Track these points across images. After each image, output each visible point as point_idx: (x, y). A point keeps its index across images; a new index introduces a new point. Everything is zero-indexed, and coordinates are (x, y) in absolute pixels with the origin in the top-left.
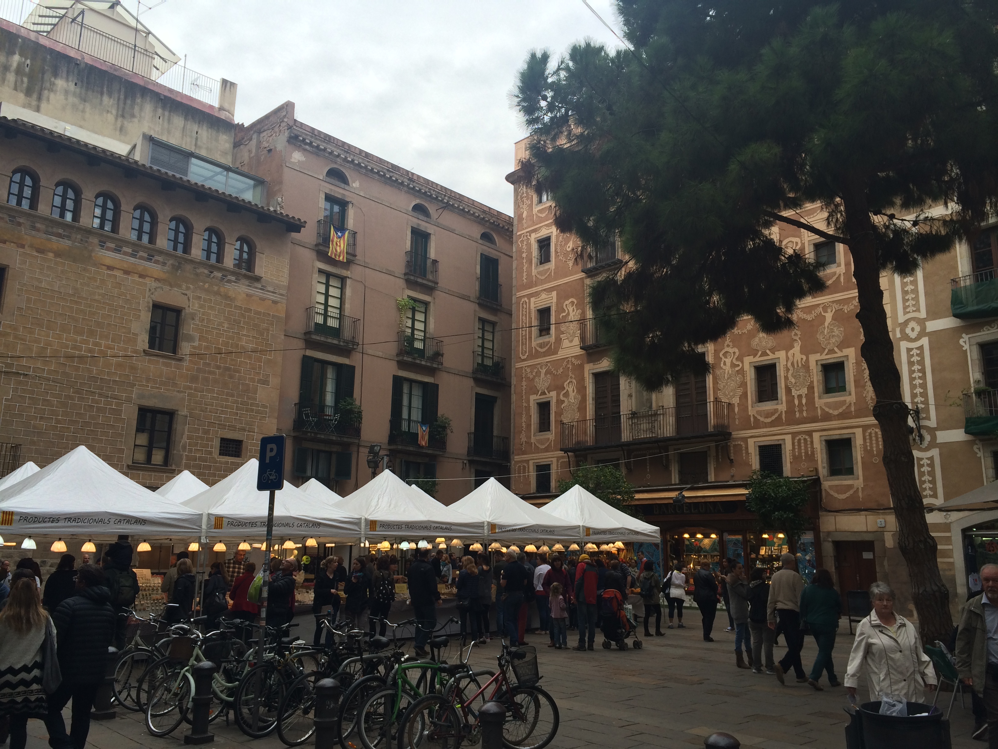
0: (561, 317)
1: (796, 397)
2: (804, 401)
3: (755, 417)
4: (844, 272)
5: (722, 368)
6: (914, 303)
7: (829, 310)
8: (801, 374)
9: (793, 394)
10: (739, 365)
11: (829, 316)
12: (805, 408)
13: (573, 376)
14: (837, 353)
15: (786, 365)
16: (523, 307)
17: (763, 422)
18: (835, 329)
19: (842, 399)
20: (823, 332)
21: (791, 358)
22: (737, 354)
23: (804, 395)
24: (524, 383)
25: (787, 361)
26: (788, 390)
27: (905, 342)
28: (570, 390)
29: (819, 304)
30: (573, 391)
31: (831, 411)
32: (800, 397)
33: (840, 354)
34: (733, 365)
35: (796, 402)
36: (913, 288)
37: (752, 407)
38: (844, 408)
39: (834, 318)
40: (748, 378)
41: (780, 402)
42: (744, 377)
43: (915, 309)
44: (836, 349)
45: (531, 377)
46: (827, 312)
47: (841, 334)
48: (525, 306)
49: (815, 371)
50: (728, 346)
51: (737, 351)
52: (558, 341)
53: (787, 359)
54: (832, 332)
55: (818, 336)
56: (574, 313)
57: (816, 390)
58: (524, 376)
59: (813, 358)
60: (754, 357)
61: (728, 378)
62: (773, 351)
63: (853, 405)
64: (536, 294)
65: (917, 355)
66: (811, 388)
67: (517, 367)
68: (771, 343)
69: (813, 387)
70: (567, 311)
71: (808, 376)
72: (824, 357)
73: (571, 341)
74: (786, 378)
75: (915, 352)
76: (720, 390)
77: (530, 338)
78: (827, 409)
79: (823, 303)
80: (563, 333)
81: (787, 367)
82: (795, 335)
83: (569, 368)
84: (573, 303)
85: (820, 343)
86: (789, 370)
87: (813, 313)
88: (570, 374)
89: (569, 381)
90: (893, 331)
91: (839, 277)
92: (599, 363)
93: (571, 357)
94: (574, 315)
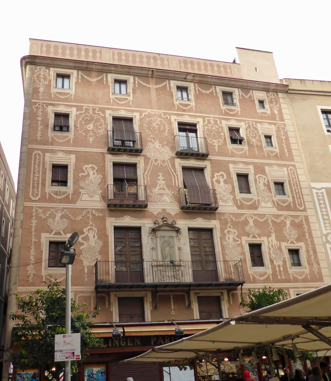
0: (80, 175)
1: (277, 266)
2: (282, 269)
3: (253, 276)
4: (292, 201)
5: (226, 240)
6: (329, 225)
7: (288, 219)
8: (278, 252)
9: (275, 264)
10: (238, 241)
11: (288, 222)
12: (283, 273)
13: (94, 225)
14: (295, 244)
15: (269, 246)
16: (35, 158)
17: (258, 279)
18: (293, 230)
19: (302, 270)
20: (286, 231)
21: (271, 242)
22: (237, 233)
23: (281, 266)
24: (34, 222)
25: (269, 244)
26: (272, 261)
27: (328, 244)
28: (91, 235)
29: (281, 215)
30: (94, 237)
31: (298, 277)
32: (279, 266)
33: (297, 245)
34: (235, 240)
35: (277, 269)
36: (327, 218)
37: (250, 269)
38: (304, 276)
39: (291, 224)
40: (246, 250)
41: (268, 268)
42: (243, 249)
43: (330, 228)
44: (294, 241)
45: (44, 217)
47: (296, 234)
48: (38, 157)
49: (285, 252)
50: (230, 227)
51: (236, 231)
52: (77, 194)
53: (268, 242)
54: (291, 232)
55: (284, 232)
56: (95, 176)
57: (287, 263)
58: (34, 214)
59: (284, 244)
60: (248, 238)
61: (232, 248)
62: (260, 236)
63: (308, 274)
64: (52, 151)
66: (284, 262)
67: (24, 205)
68: (257, 231)
69: (286, 262)
70: (87, 173)
71: (282, 254)
72: (289, 245)
73: (92, 197)
74: (269, 254)
76: (227, 255)
77: (44, 184)
78: (296, 276)
79: (284, 215)
80: (82, 188)
81: (269, 247)
82: (271, 229)
83: (89, 217)
84: (93, 168)
85: (286, 237)
86: (270, 249)
87: (279, 219)
88: (91, 223)
89: (88, 228)
90: (321, 237)
91: (290, 203)
92: (122, 219)
93: (92, 209)
94: (94, 178)
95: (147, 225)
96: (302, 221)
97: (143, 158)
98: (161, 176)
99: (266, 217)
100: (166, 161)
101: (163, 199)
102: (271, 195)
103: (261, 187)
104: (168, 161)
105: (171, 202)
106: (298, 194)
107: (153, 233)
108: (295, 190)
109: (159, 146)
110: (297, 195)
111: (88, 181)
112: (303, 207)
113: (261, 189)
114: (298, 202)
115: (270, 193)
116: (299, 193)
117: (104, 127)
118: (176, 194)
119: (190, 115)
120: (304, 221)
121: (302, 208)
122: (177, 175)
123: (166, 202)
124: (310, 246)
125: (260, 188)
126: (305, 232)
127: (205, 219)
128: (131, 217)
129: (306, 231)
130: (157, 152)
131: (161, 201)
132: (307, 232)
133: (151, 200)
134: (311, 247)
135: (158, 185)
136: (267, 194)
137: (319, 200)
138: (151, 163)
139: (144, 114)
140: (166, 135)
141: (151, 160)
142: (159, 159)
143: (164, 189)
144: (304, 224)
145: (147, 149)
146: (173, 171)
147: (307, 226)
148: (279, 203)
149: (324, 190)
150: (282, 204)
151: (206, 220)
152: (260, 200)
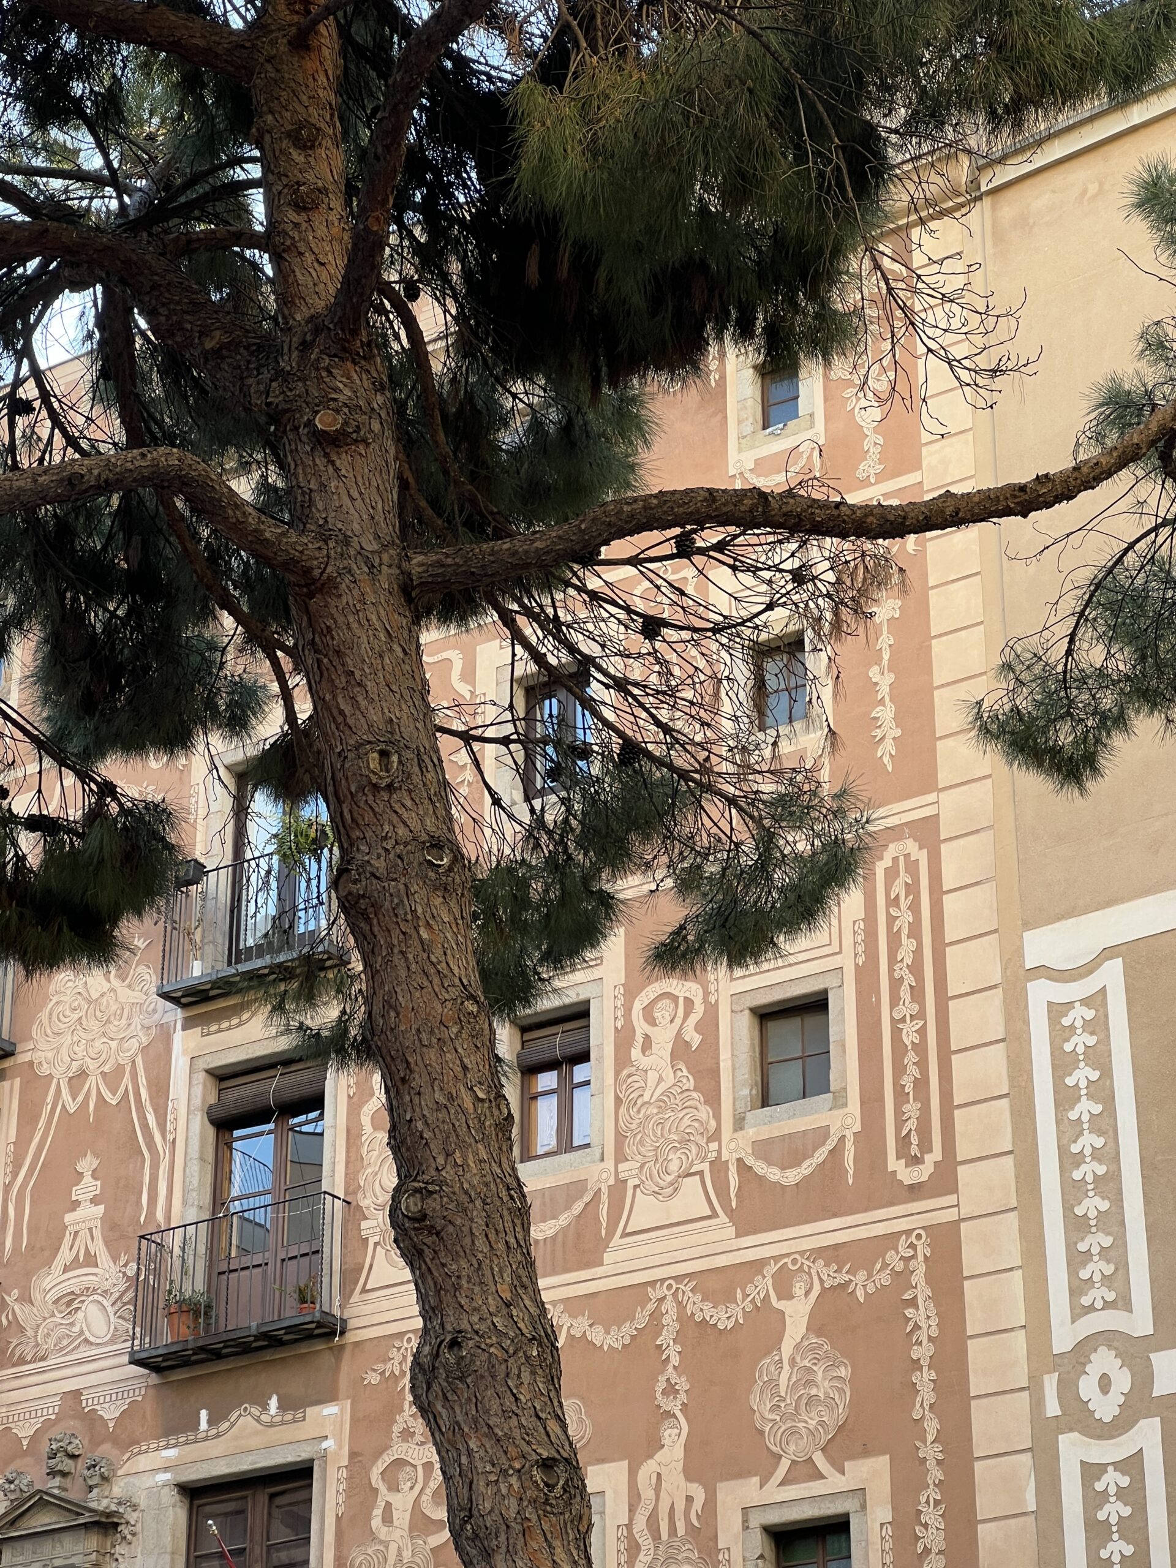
4: (857, 1127)
5: (373, 1537)
6: (1109, 1270)
7: (799, 1289)
14: (822, 1477)
15: (629, 1526)
18: (819, 1372)
20: (773, 1383)
21: (647, 1494)
25: (632, 1510)
27: (1075, 1435)
29: (758, 1265)
33: (835, 1482)
36: (1104, 1205)
39: (817, 1325)
43: (1111, 1296)
44: (819, 1459)
46: (791, 1297)
47: (841, 1391)
49: (737, 1555)
50: (407, 1434)
53: (634, 1499)
54: (811, 1383)
55: (754, 1400)
59: (735, 1498)
65: (1121, 1494)
72: (775, 1493)
75: (1112, 1480)
79: (777, 1259)
81: (630, 1536)
82: (671, 1390)
85: (762, 1433)
86: (638, 1547)
87: (739, 1296)
90: (1034, 1388)
91: (836, 1152)
96: (902, 1278)
97: (16, 1086)
98: (88, 1179)
99: (651, 1307)
101: (76, 1329)
102: (713, 1123)
103: (652, 1076)
104: (139, 1060)
105: (114, 1339)
106: (911, 1057)
108: (896, 1033)
110: (899, 1069)
112: (936, 1154)
113: (646, 1098)
114: (900, 1122)
115: (705, 1112)
116: (921, 1048)
120: (919, 1277)
121: (923, 1173)
122: (172, 1148)
123: (86, 1341)
124: (936, 1474)
125: (643, 1088)
126: (916, 1364)
129: (923, 1352)
130: (91, 1023)
131: (65, 1342)
132: (925, 1363)
134: (939, 1485)
135: (67, 1240)
136: (686, 1122)
137: (1062, 1064)
138: (53, 1110)
141: (55, 1081)
142: (92, 1065)
143: (91, 1260)
144: (913, 1303)
145: (46, 1021)
146: (151, 1119)
147: (932, 1313)
148: (760, 1168)
149: (1112, 975)
150: (774, 1174)
151: (277, 1418)
152: (631, 1183)
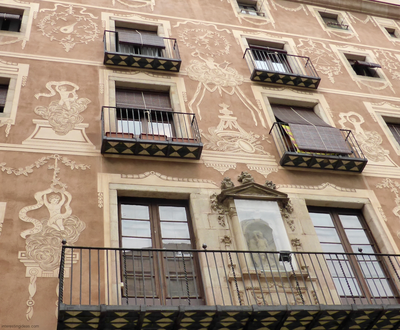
0: (37, 96)
28: (54, 207)
52: (25, 126)
70: (54, 94)
73: (64, 133)
80: (41, 117)
83: (53, 170)
84: (70, 88)
88: (55, 181)
89: (49, 191)
92: (139, 178)
93: (60, 155)
94: (71, 102)
95: (204, 192)
97: (182, 79)
98: (225, 109)
100: (234, 88)
104: (238, 87)
105: (256, 152)
107: (220, 207)
109: (216, 66)
111: (55, 107)
117: (96, 32)
118: (263, 139)
119: (268, 33)
122: (262, 111)
123: (243, 151)
127: (341, 187)
128: (162, 174)
130: (212, 74)
133: (208, 147)
135: (222, 122)
138: (202, 89)
139: (178, 23)
140: (227, 52)
141: (200, 83)
142: (216, 83)
143: (237, 130)
145: (191, 68)
146: (250, 103)
151: (344, 189)
